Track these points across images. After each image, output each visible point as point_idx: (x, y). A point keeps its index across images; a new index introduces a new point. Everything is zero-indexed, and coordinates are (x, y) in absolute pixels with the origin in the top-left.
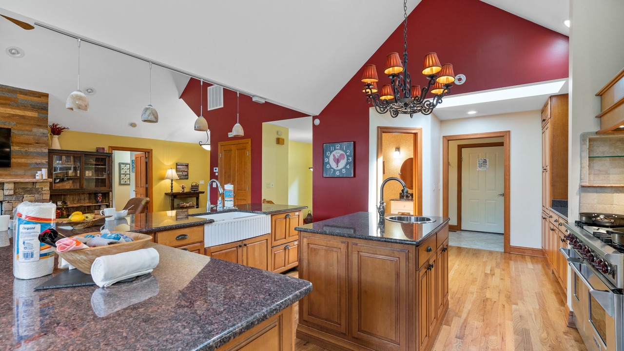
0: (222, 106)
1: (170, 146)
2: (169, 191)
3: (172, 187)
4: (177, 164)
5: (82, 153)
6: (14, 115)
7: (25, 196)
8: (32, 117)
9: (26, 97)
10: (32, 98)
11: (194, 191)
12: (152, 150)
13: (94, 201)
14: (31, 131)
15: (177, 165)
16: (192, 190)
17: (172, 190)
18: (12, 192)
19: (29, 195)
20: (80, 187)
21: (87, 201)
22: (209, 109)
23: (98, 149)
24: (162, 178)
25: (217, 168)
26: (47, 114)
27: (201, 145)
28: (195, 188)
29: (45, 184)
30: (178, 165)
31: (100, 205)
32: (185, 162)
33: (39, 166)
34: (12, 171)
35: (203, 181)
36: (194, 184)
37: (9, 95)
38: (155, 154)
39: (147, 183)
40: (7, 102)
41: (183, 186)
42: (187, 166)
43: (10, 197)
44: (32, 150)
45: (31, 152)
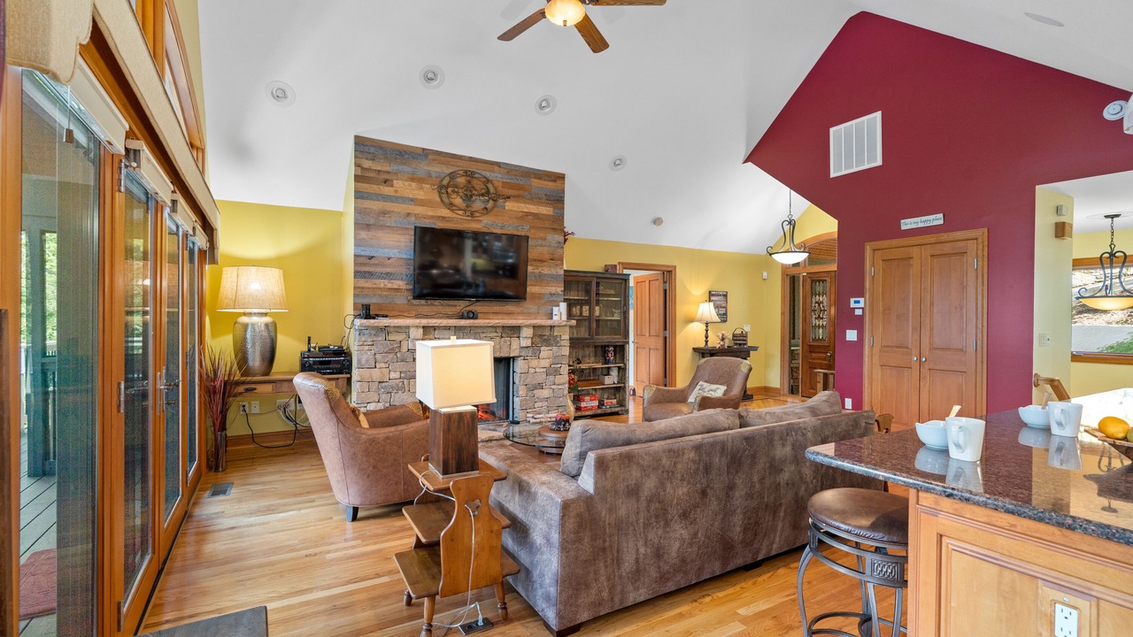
0: (879, 162)
1: (702, 259)
2: (702, 345)
3: (707, 337)
4: (710, 292)
5: (593, 275)
6: (528, 214)
7: (542, 349)
8: (546, 215)
9: (541, 182)
10: (546, 183)
11: (740, 344)
12: (675, 267)
13: (601, 359)
14: (545, 239)
15: (710, 294)
16: (736, 344)
17: (707, 342)
18: (529, 342)
19: (547, 348)
20: (589, 335)
21: (592, 359)
22: (833, 175)
23: (607, 268)
24: (691, 321)
25: (862, 300)
26: (563, 209)
27: (771, 255)
28: (740, 339)
29: (564, 329)
30: (713, 295)
31: (609, 368)
32: (720, 288)
33: (554, 298)
34: (529, 306)
35: (749, 326)
36: (738, 332)
37: (522, 181)
38: (680, 275)
39: (665, 329)
40: (521, 192)
41: (723, 335)
42: (725, 296)
43: (526, 350)
44: (546, 271)
45: (546, 275)
